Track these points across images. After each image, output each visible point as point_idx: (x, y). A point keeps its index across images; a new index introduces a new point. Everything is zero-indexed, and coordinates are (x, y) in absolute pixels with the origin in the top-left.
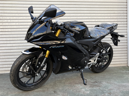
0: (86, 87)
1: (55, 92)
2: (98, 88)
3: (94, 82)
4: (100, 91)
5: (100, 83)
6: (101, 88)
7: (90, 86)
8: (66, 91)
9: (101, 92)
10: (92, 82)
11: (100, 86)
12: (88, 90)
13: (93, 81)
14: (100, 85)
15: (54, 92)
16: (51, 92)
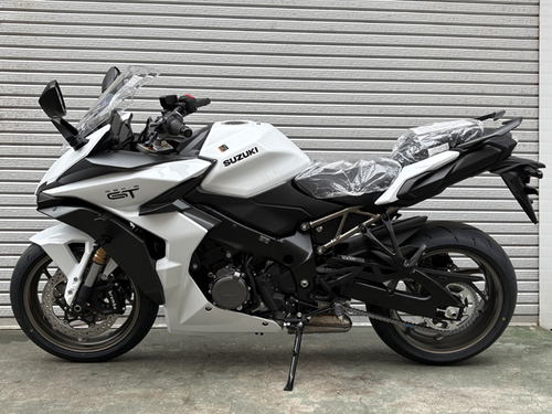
0: (312, 392)
1: (187, 401)
2: (355, 398)
3: (354, 379)
4: (358, 408)
5: (378, 381)
6: (366, 400)
7: (331, 388)
8: (230, 399)
9: (360, 411)
10: (344, 378)
11: (366, 392)
12: (313, 403)
13: (350, 375)
14: (370, 389)
15: (182, 402)
16: (174, 401)
